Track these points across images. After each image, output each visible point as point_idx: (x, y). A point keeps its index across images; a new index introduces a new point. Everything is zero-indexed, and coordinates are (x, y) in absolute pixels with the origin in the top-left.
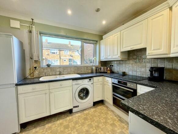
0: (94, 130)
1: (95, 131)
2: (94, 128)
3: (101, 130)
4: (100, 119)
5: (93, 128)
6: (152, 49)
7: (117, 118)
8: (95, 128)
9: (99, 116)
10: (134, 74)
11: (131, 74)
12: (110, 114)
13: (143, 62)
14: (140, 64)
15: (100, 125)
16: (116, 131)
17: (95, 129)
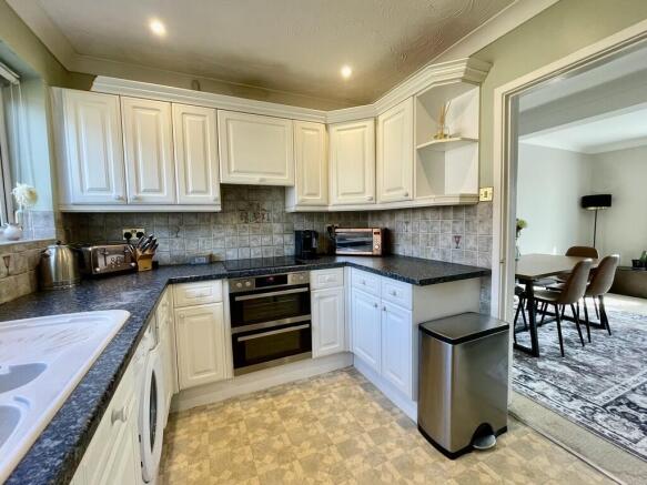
0: (292, 469)
1: (296, 463)
2: (286, 466)
3: (297, 448)
4: (247, 444)
5: (284, 471)
6: (306, 191)
7: (264, 397)
8: (283, 462)
9: (233, 442)
10: (245, 254)
11: (236, 258)
12: (239, 409)
13: (265, 220)
14: (257, 225)
15: (278, 445)
16: (306, 412)
17: (288, 465)
